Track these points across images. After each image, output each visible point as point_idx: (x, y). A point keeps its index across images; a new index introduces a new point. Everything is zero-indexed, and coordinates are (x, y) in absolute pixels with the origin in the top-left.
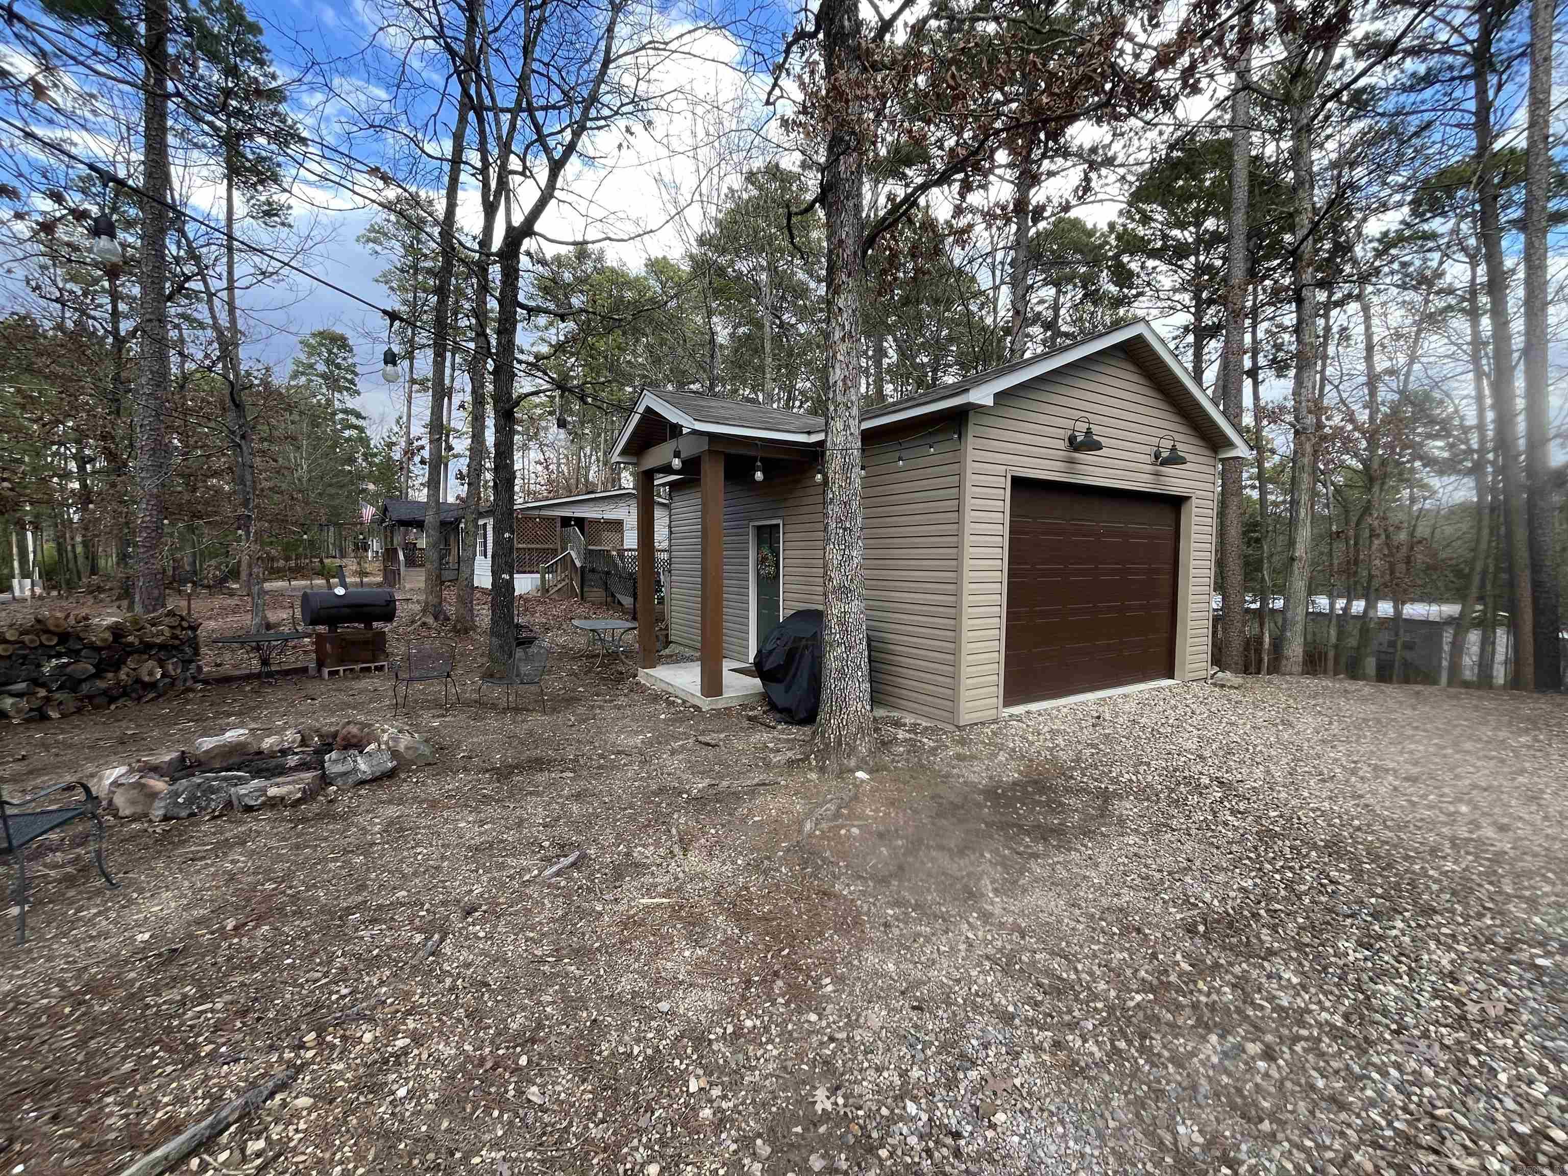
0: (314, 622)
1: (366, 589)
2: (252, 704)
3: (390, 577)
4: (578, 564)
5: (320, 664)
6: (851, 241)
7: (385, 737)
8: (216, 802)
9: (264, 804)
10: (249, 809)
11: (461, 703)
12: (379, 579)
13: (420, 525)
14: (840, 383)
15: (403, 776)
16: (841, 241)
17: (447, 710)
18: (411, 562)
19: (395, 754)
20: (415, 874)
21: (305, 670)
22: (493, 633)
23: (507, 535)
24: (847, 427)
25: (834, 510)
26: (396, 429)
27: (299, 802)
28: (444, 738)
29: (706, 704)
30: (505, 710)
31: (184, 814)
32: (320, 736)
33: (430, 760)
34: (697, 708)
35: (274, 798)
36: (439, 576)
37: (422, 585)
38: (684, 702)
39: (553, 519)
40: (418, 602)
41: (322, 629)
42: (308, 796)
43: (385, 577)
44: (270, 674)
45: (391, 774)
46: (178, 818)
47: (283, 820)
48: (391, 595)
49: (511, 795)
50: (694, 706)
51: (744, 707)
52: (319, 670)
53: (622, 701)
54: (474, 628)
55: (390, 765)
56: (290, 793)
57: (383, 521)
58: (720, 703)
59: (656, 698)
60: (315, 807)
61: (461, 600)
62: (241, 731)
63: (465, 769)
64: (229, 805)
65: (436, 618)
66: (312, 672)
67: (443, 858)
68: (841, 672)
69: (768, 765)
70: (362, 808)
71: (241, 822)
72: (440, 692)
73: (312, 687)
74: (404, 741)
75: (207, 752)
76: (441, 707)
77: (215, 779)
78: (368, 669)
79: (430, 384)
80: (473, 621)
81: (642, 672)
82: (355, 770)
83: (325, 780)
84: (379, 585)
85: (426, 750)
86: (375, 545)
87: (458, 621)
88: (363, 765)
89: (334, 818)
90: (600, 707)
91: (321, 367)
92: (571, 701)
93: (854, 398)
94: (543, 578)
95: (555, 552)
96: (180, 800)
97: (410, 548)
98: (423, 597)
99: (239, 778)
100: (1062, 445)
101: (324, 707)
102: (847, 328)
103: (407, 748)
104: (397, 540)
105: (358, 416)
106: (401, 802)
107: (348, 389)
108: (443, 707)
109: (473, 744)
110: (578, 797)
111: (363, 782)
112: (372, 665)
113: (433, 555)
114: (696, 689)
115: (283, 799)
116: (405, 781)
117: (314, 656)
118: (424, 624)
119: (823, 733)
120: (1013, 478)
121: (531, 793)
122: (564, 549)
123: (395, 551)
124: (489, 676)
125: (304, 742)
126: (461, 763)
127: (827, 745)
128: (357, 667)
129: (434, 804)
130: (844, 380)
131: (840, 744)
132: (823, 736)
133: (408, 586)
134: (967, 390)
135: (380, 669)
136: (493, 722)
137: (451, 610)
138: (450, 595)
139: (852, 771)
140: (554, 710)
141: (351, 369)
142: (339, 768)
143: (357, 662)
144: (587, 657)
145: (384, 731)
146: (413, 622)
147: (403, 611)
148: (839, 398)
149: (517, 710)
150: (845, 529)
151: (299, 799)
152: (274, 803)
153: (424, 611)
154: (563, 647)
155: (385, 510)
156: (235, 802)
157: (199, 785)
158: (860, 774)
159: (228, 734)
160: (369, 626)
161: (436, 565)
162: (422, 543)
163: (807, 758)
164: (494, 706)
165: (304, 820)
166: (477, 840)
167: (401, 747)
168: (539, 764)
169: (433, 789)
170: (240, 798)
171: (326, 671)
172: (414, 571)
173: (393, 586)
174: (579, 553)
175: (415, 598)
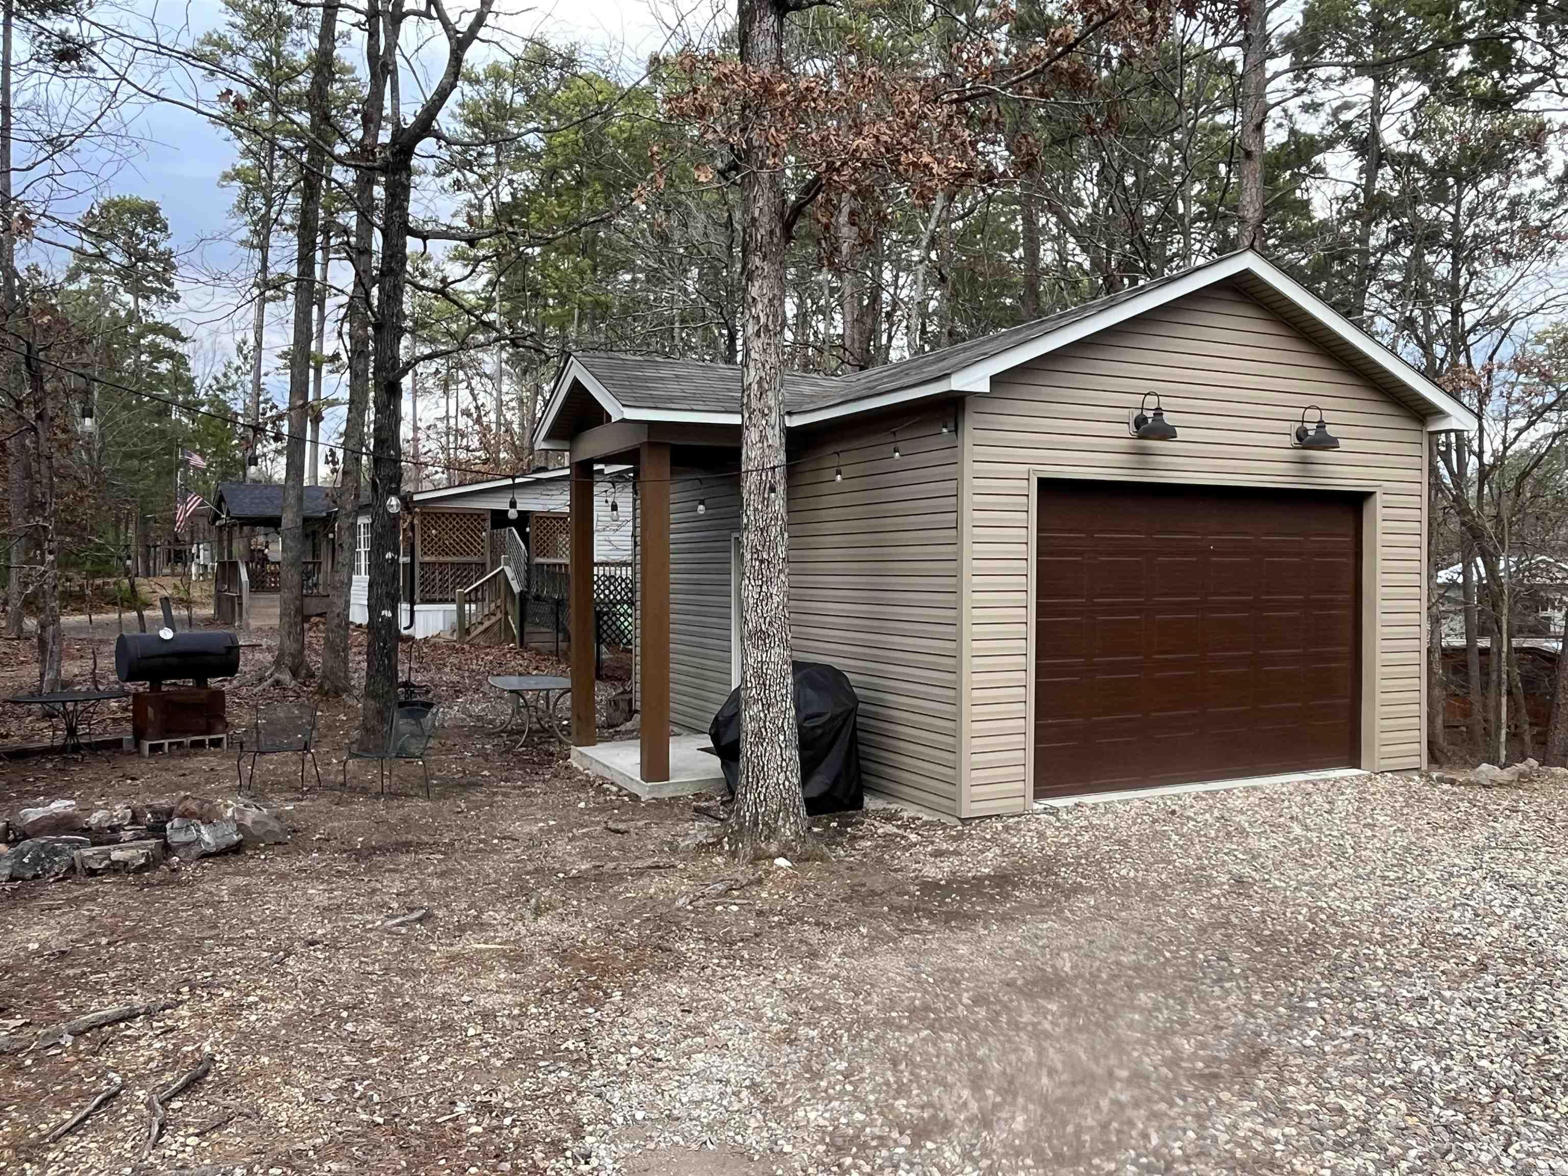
0: (131, 677)
1: (196, 631)
2: (58, 784)
3: (226, 606)
4: (516, 588)
5: (139, 734)
6: (766, 219)
7: (230, 812)
8: (60, 865)
9: (107, 868)
10: (93, 873)
11: (321, 786)
12: (210, 611)
13: (273, 523)
14: (755, 386)
15: (249, 853)
16: (754, 220)
17: (304, 793)
18: (258, 584)
19: (241, 828)
20: (263, 922)
21: (118, 743)
22: (370, 694)
23: (389, 555)
24: (763, 438)
25: (750, 538)
26: (238, 362)
27: (141, 869)
28: (298, 821)
29: (646, 791)
30: (377, 796)
31: (29, 875)
32: (152, 813)
33: (280, 838)
34: (635, 798)
35: (118, 862)
36: (299, 611)
37: (276, 622)
38: (621, 789)
39: (478, 515)
40: (269, 649)
41: (142, 687)
42: (151, 864)
43: (218, 607)
44: (77, 748)
45: (235, 850)
46: (23, 879)
47: (129, 884)
48: (233, 639)
49: (368, 870)
50: (629, 795)
51: (697, 796)
52: (137, 745)
53: (538, 788)
54: (348, 690)
55: (236, 838)
56: (133, 858)
57: (217, 517)
58: (665, 791)
59: (586, 784)
60: (158, 875)
61: (330, 645)
62: (68, 803)
63: (319, 849)
64: (72, 868)
65: (295, 675)
66: (126, 746)
67: (290, 913)
68: (758, 734)
69: (674, 850)
70: (207, 878)
71: (86, 885)
72: (295, 773)
73: (131, 766)
74: (252, 814)
75: (33, 823)
76: (297, 790)
77: (59, 841)
78: (201, 744)
79: (289, 287)
80: (347, 678)
81: (575, 751)
82: (199, 841)
83: (167, 849)
84: (209, 622)
85: (274, 826)
86: (203, 554)
87: (325, 677)
88: (207, 835)
89: (180, 884)
90: (505, 795)
91: (118, 258)
92: (466, 786)
93: (772, 403)
94: (461, 610)
95: (481, 568)
96: (26, 860)
97: (258, 558)
98: (274, 642)
99: (81, 842)
100: (1126, 430)
101: (149, 788)
102: (763, 320)
103: (255, 823)
104: (238, 547)
105: (175, 336)
106: (248, 873)
107: (158, 292)
108: (297, 789)
109: (333, 828)
110: (442, 875)
111: (206, 855)
112: (207, 738)
113: (291, 576)
114: (635, 772)
115: (126, 864)
116: (252, 857)
117: (129, 727)
118: (277, 682)
119: (739, 810)
120: (1040, 480)
121: (390, 870)
122: (495, 563)
123: (234, 566)
124: (362, 751)
125: (135, 820)
126: (317, 845)
127: (742, 825)
128: (187, 740)
129: (283, 876)
130: (759, 383)
131: (756, 824)
132: (738, 815)
133: (254, 624)
134: (947, 376)
135: (216, 743)
136: (360, 806)
137: (316, 661)
138: (315, 637)
139: (772, 857)
140: (442, 796)
141: (166, 259)
142: (180, 837)
143: (185, 733)
144: (511, 733)
145: (227, 806)
146: (261, 680)
147: (248, 663)
148: (754, 404)
149: (395, 795)
150: (762, 562)
151: (142, 865)
152: (116, 868)
153: (278, 663)
154: (479, 718)
155: (221, 500)
156: (78, 866)
157: (43, 845)
158: (781, 862)
159: (53, 805)
160: (201, 682)
161: (296, 592)
162: (276, 551)
163: (720, 842)
164: (364, 791)
165: (149, 885)
166: (326, 903)
167: (248, 822)
168: (405, 847)
169: (282, 865)
170: (83, 860)
171: (146, 745)
172: (264, 599)
173: (232, 624)
174: (517, 572)
175: (264, 642)
